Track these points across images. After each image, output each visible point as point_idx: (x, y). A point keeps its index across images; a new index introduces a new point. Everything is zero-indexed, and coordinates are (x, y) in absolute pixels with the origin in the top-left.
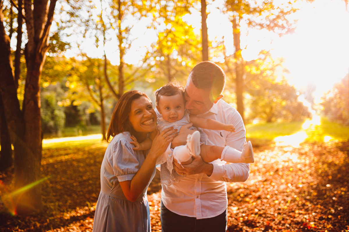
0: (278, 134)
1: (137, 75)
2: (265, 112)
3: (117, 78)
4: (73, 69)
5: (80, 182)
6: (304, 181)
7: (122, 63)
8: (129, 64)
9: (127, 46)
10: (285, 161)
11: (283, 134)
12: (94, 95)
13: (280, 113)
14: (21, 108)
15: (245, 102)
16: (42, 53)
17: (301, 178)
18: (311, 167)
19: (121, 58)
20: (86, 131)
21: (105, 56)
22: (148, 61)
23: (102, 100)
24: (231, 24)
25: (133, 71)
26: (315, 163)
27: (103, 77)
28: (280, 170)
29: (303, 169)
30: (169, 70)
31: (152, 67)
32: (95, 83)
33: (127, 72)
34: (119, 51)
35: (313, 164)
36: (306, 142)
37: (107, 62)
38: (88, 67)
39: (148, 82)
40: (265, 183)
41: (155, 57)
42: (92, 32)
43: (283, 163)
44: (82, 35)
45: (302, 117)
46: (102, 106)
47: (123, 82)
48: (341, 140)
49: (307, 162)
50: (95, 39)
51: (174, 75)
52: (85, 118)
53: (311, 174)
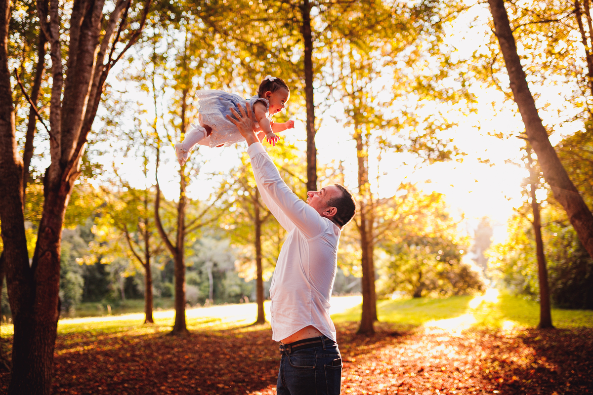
0: (430, 317)
1: (207, 217)
2: (410, 282)
3: (174, 221)
4: (104, 205)
5: (108, 385)
6: (461, 385)
7: (182, 198)
8: (194, 199)
9: (193, 172)
10: (435, 358)
11: (437, 317)
12: (136, 248)
13: (433, 282)
14: (31, 261)
15: (377, 264)
16: (70, 181)
17: (456, 381)
18: (474, 365)
19: (182, 191)
20: (118, 308)
21: (157, 187)
22: (224, 197)
23: (148, 257)
24: (355, 143)
25: (201, 211)
26: (481, 360)
27: (152, 220)
28: (426, 370)
29: (462, 369)
30: (257, 212)
31: (231, 205)
32: (140, 230)
33: (191, 212)
34: (179, 179)
35: (477, 362)
36: (473, 330)
37: (161, 196)
38: (128, 203)
39: (223, 229)
40: (401, 388)
41: (236, 190)
42: (138, 149)
43: (432, 360)
44: (122, 154)
45: (469, 290)
46: (147, 266)
47: (184, 228)
48: (527, 326)
49: (470, 358)
50: (143, 159)
51: (266, 218)
52: (117, 286)
53: (472, 376)
